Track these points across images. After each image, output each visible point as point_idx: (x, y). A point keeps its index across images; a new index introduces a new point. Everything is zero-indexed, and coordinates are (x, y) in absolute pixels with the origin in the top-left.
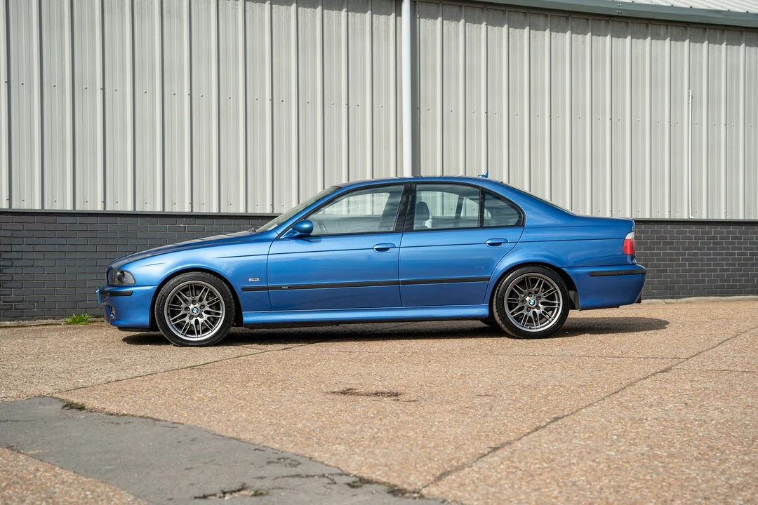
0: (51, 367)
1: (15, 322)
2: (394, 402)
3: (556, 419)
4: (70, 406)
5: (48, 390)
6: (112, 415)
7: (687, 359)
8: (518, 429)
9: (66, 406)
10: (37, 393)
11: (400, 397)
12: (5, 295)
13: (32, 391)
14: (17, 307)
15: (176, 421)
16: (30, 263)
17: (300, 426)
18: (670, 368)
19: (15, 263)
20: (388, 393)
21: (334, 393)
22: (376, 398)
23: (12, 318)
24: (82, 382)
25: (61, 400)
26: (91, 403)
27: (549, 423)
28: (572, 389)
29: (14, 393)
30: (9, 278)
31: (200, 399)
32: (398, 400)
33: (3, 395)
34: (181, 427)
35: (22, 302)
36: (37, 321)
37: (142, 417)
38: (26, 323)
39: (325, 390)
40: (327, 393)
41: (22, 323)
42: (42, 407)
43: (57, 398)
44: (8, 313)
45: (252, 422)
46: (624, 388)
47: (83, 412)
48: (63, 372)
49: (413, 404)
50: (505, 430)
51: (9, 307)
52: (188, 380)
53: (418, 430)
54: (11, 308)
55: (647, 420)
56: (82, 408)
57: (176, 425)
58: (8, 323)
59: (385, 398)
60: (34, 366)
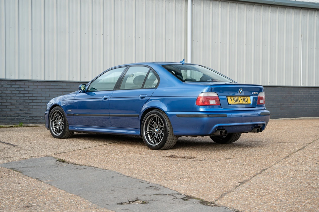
0: (50, 143)
1: (34, 125)
2: (193, 161)
3: (264, 170)
4: (59, 160)
5: (50, 153)
6: (77, 165)
7: (310, 144)
8: (249, 174)
9: (58, 161)
10: (45, 155)
11: (195, 159)
12: (30, 114)
13: (43, 154)
14: (34, 118)
15: (104, 168)
16: (40, 101)
17: (156, 171)
18: (304, 148)
19: (34, 101)
20: (190, 157)
21: (167, 156)
22: (185, 159)
23: (33, 123)
24: (63, 151)
25: (55, 158)
26: (68, 159)
27: (261, 172)
28: (266, 156)
29: (36, 155)
30: (31, 107)
31: (113, 159)
32: (194, 160)
33: (32, 156)
34: (107, 171)
35: (36, 116)
36: (42, 124)
37: (90, 166)
38: (38, 125)
39: (163, 156)
40: (164, 157)
41: (36, 125)
42: (48, 161)
43: (54, 157)
44: (31, 121)
45: (136, 169)
46: (288, 156)
47: (65, 163)
48: (55, 146)
49: (201, 162)
50: (243, 174)
51: (32, 118)
52: (106, 150)
53: (206, 174)
54: (32, 119)
55: (302, 170)
56: (64, 162)
57: (104, 170)
58: (31, 125)
59: (189, 159)
60: (43, 143)
